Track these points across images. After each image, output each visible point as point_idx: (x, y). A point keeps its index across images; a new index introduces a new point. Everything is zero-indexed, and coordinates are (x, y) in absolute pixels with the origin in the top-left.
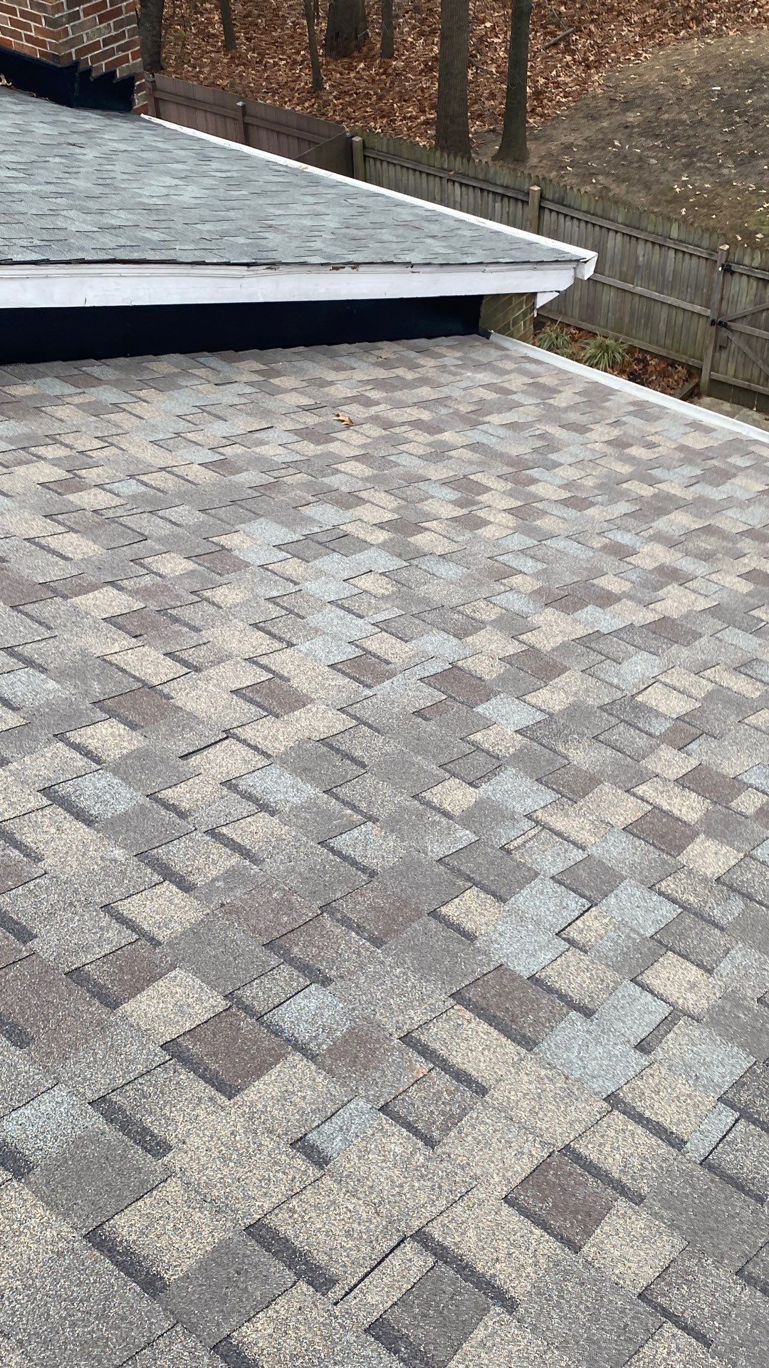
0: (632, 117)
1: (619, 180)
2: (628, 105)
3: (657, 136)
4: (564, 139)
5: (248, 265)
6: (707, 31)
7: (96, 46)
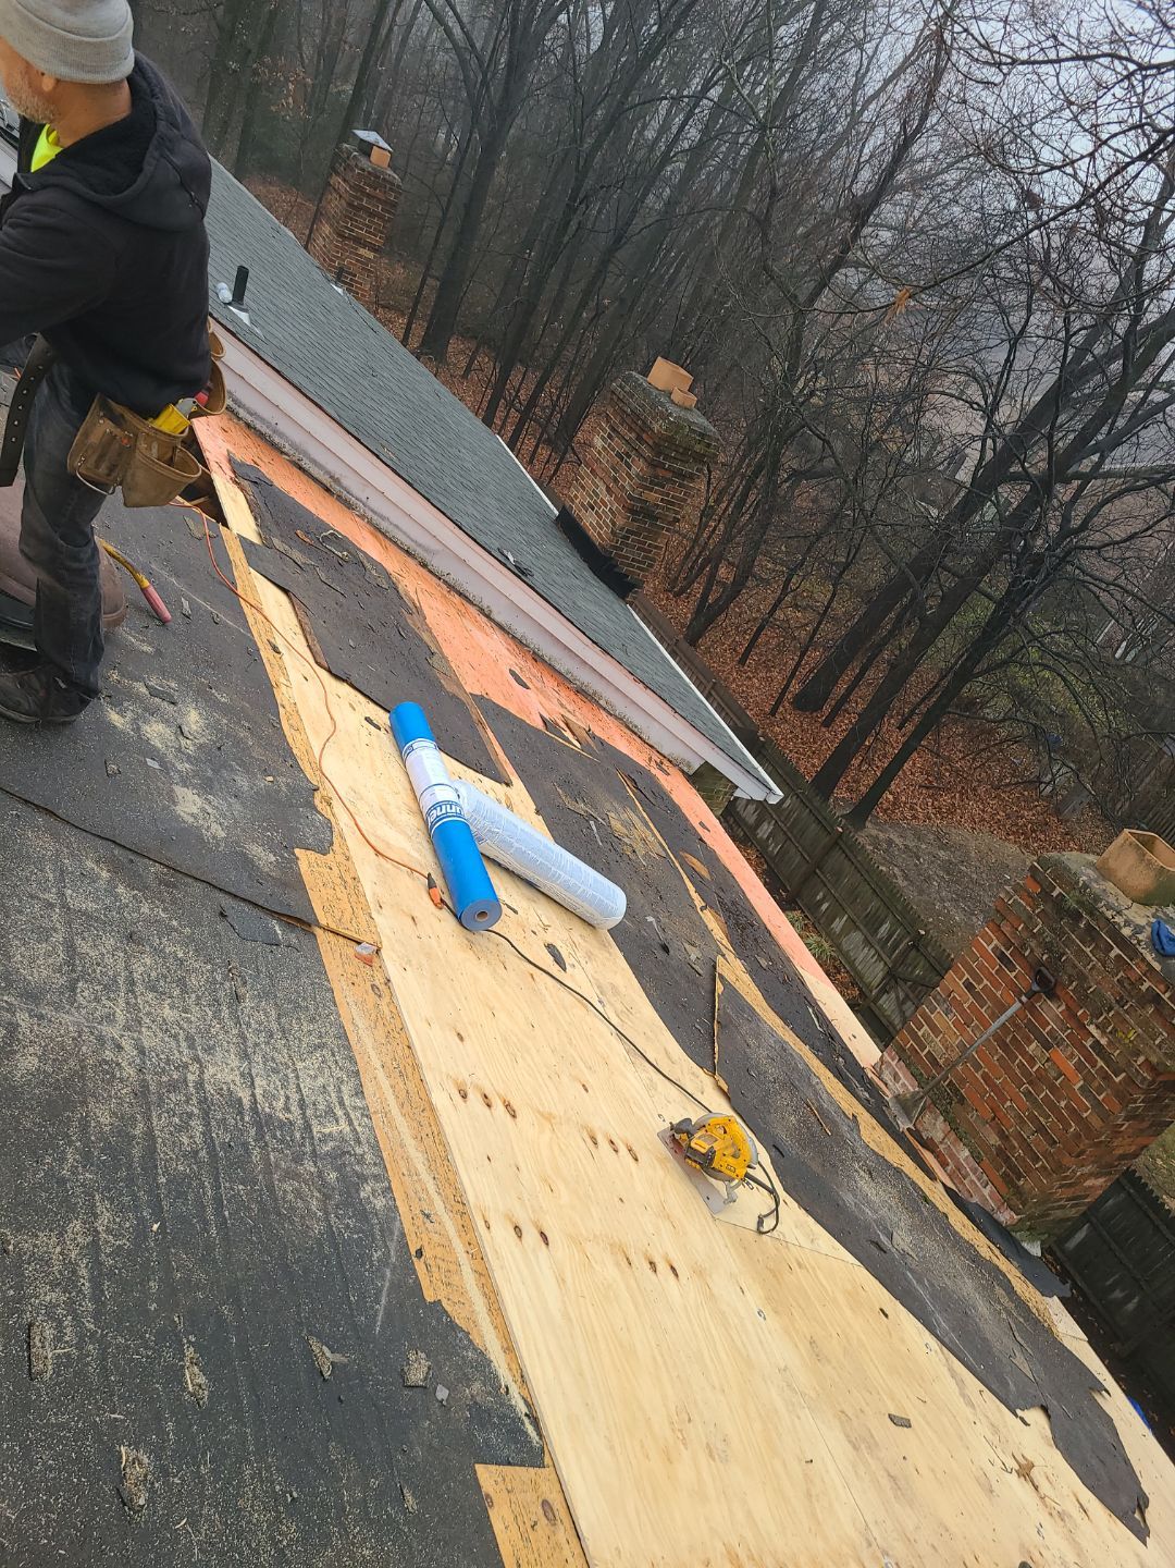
0: (941, 853)
1: (906, 877)
2: (944, 847)
3: (948, 874)
4: (892, 836)
5: (593, 642)
6: (1027, 846)
7: (627, 558)
